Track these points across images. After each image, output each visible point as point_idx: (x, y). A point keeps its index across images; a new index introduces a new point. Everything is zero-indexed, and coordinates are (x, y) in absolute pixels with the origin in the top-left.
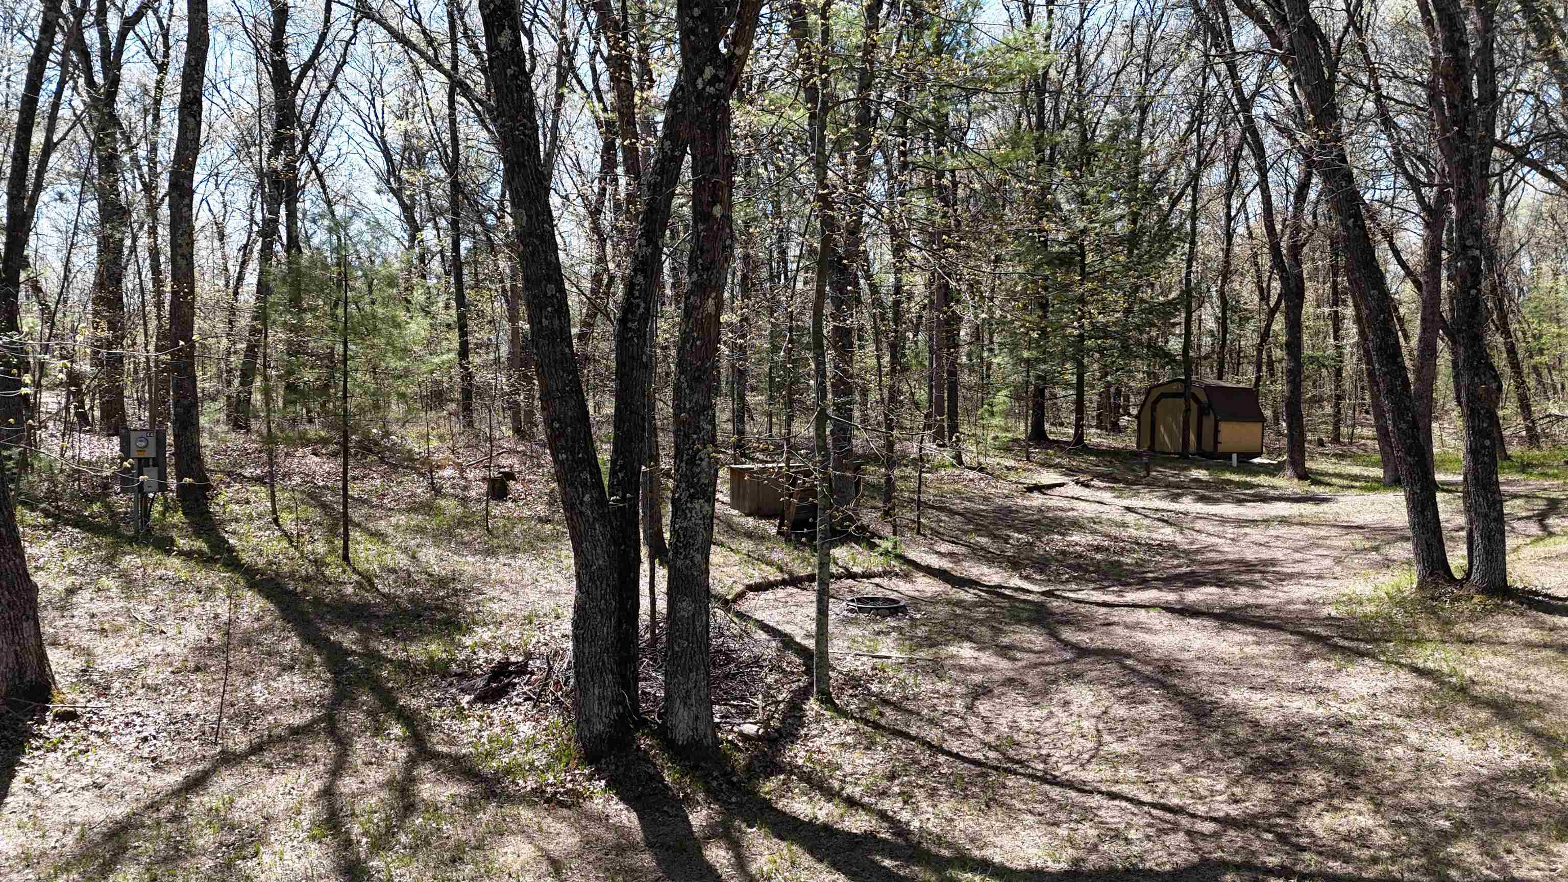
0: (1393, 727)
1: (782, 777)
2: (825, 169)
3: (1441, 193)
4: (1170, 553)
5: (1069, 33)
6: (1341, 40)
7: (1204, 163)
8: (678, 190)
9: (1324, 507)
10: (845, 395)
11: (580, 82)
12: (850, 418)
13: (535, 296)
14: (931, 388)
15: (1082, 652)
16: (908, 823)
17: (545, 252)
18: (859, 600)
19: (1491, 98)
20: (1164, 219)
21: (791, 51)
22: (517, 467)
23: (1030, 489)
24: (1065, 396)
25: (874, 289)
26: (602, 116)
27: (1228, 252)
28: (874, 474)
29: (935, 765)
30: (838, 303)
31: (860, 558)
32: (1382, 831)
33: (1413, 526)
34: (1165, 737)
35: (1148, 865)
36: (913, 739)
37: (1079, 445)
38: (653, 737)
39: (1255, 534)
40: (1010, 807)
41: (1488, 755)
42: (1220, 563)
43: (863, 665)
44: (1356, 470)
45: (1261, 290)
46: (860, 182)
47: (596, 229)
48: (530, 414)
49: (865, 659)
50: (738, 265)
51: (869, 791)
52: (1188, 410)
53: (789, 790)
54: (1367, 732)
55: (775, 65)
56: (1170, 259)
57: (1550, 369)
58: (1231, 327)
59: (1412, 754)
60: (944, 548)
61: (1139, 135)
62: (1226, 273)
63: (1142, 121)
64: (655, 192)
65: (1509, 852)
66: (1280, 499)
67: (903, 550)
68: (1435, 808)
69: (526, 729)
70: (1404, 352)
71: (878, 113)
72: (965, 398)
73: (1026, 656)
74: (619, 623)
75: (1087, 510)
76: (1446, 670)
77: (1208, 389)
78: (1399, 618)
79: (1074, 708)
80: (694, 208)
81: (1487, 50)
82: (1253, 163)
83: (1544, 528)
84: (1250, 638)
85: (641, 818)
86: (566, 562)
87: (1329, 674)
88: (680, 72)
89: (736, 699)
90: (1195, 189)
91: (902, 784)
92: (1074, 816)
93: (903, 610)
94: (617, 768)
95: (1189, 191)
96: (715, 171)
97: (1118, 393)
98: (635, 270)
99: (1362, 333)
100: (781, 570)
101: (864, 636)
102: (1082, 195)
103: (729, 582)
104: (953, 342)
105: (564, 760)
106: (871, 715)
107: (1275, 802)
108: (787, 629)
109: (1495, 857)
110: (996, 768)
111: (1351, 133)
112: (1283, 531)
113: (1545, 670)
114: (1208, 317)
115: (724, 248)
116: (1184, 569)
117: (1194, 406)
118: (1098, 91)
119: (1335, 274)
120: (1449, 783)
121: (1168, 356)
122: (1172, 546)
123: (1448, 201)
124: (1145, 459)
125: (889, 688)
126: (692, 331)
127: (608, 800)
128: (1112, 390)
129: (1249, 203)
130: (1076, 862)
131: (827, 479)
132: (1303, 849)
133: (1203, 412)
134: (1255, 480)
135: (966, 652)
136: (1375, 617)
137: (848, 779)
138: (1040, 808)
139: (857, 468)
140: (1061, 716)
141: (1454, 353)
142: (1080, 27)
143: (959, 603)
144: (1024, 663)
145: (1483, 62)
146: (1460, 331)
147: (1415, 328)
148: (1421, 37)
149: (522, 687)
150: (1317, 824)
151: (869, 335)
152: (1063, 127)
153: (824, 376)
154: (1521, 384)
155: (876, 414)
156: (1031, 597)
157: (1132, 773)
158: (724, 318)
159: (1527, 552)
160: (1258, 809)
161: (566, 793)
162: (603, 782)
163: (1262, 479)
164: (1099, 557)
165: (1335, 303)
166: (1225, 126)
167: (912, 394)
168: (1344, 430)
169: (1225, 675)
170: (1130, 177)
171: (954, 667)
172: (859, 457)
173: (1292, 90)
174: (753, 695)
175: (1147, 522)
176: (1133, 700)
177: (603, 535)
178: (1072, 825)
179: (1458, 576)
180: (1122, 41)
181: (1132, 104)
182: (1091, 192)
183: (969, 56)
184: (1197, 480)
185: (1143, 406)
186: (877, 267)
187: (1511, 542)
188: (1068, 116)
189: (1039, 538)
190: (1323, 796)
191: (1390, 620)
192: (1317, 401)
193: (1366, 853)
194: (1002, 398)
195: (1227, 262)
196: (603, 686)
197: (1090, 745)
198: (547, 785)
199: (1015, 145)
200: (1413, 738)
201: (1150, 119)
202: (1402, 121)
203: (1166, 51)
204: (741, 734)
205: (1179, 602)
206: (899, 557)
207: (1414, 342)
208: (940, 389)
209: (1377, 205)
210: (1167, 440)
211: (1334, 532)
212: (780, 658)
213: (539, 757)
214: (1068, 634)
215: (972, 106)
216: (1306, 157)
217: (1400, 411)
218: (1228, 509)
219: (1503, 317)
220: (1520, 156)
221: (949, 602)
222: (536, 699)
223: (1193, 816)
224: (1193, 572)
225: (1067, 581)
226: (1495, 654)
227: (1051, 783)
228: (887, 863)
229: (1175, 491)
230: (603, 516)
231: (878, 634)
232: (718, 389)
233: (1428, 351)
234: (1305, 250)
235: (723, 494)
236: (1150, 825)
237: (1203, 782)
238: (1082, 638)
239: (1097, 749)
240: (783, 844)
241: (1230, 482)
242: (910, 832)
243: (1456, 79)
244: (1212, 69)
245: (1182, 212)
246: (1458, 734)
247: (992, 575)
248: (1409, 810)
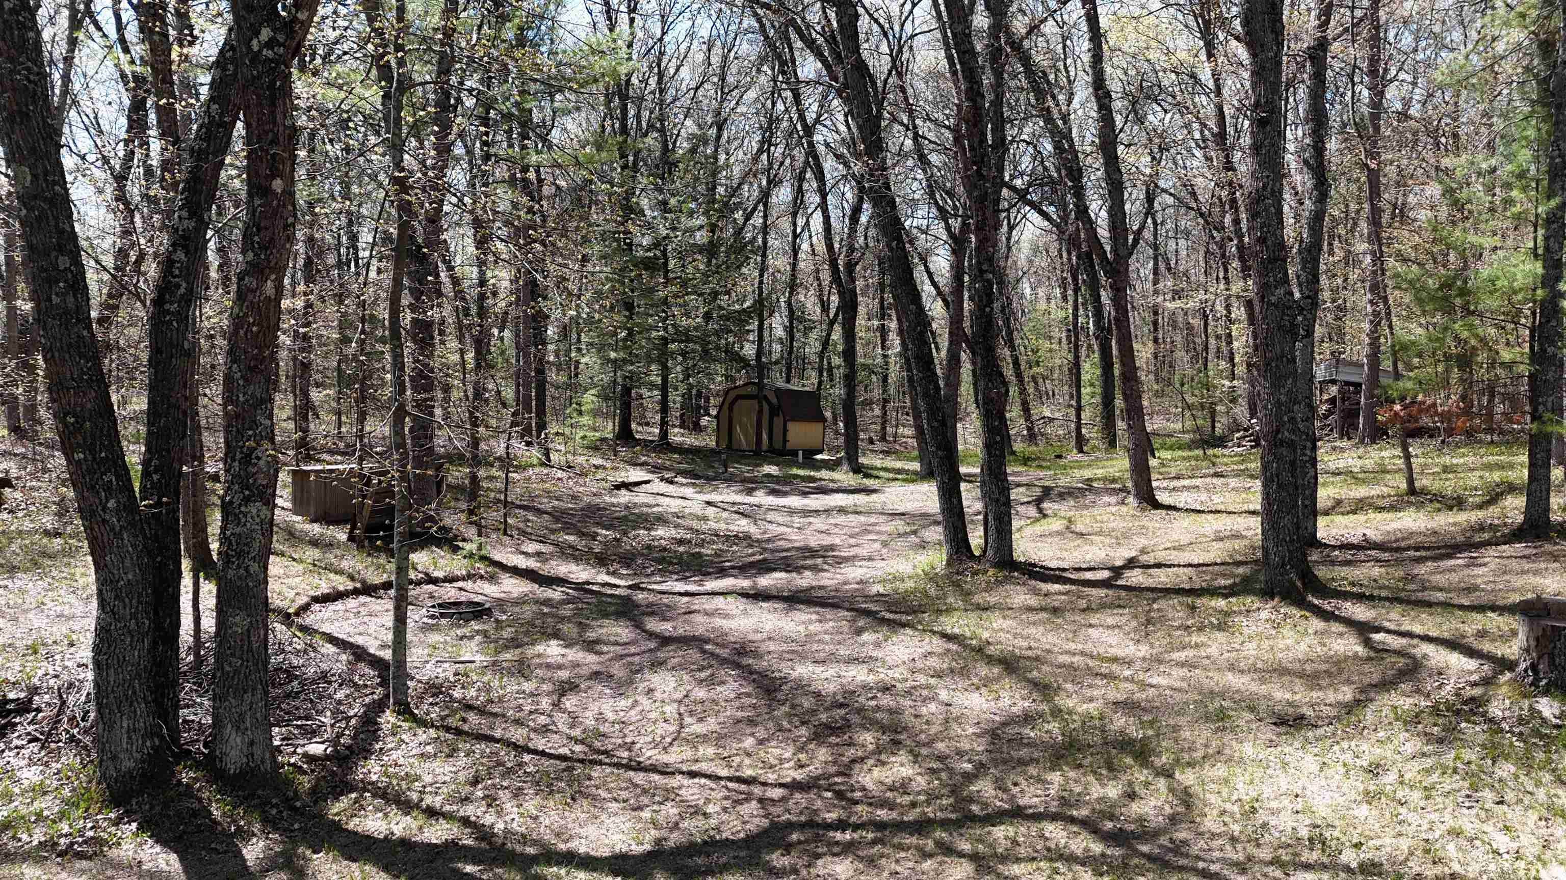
0: (928, 687)
1: (353, 795)
2: (402, 151)
3: (964, 224)
4: (745, 543)
5: (651, 42)
6: (886, 81)
7: (775, 182)
8: (228, 160)
9: (874, 497)
10: (426, 391)
11: (99, 29)
12: (432, 414)
13: (42, 269)
14: (518, 385)
15: (665, 641)
16: (492, 826)
17: (56, 218)
18: (440, 605)
19: (1001, 144)
20: (739, 232)
21: (361, 25)
22: (14, 473)
23: (618, 487)
24: (650, 397)
25: (456, 281)
26: (128, 69)
27: (794, 266)
28: (457, 474)
29: (521, 765)
30: (417, 294)
31: (442, 562)
32: (919, 778)
33: (943, 511)
34: (740, 714)
35: (724, 836)
36: (497, 741)
37: (663, 445)
38: (197, 769)
39: (818, 523)
40: (595, 798)
41: (1000, 704)
42: (787, 550)
43: (446, 672)
44: (899, 465)
45: (822, 301)
46: (441, 170)
47: (121, 197)
48: (32, 409)
49: (446, 665)
50: (300, 247)
51: (450, 799)
52: (760, 412)
53: (362, 808)
54: (908, 693)
55: (342, 36)
56: (744, 270)
57: (1045, 378)
58: (797, 335)
59: (943, 708)
60: (531, 547)
61: (716, 150)
62: (793, 286)
63: (719, 137)
64: (199, 159)
65: (1016, 784)
66: (837, 491)
67: (487, 551)
68: (960, 753)
69: (31, 775)
70: (936, 361)
71: (459, 100)
72: (553, 398)
73: (612, 648)
74: (154, 645)
75: (671, 505)
76: (968, 634)
77: (778, 391)
78: (933, 592)
79: (658, 695)
80: (249, 182)
81: (998, 102)
82: (815, 185)
83: (1040, 510)
84: (814, 617)
85: (182, 860)
86: (82, 581)
87: (877, 645)
88: (230, 30)
89: (300, 718)
90: (765, 205)
91: (486, 788)
92: (657, 798)
93: (488, 612)
94: (152, 807)
95: (761, 207)
96: (274, 142)
97: (699, 395)
98: (174, 245)
99: (903, 344)
100: (352, 578)
101: (446, 642)
102: (665, 203)
103: (292, 594)
104: (540, 340)
105: (83, 805)
106: (452, 722)
107: (835, 763)
108: (360, 640)
109: (1006, 790)
110: (582, 761)
111: (894, 165)
112: (841, 519)
113: (1041, 629)
114: (778, 325)
115: (286, 227)
116: (758, 557)
117: (766, 407)
118: (678, 104)
119: (882, 292)
120: (971, 731)
121: (743, 361)
122: (747, 537)
123: (969, 231)
124: (723, 456)
125: (473, 692)
126: (246, 315)
127: (141, 845)
128: (694, 392)
129: (812, 222)
130: (658, 841)
131: (404, 477)
132: (856, 803)
133: (774, 412)
134: (818, 475)
135: (553, 650)
136: (913, 592)
137: (428, 789)
138: (624, 794)
139: (439, 468)
140: (644, 701)
141: (974, 363)
142: (661, 40)
143: (547, 602)
144: (610, 656)
145: (995, 112)
146: (977, 343)
147: (944, 342)
148: (948, 85)
149: (24, 726)
150: (868, 779)
151: (450, 329)
152: (646, 135)
153: (402, 369)
154: (1023, 391)
155: (460, 413)
156: (617, 592)
157: (710, 751)
158: (285, 303)
159: (1028, 531)
160: (820, 771)
161: (85, 842)
162: (134, 825)
163: (824, 474)
164: (681, 549)
165: (882, 318)
166: (791, 150)
167: (499, 392)
168: (889, 430)
169: (792, 652)
170: (708, 190)
171: (540, 666)
172: (442, 457)
173: (847, 121)
174: (320, 712)
175: (725, 515)
176: (711, 682)
177: (134, 546)
178: (655, 807)
179: (977, 553)
180: (700, 57)
181: (709, 119)
182: (673, 201)
183: (551, 53)
184: (768, 475)
185: (721, 407)
186: (458, 260)
187: (1016, 524)
188: (651, 126)
189: (625, 533)
190: (873, 753)
191: (925, 593)
192: (868, 403)
193: (907, 799)
194: (589, 399)
195: (794, 276)
196: (133, 716)
197: (673, 728)
198: (61, 836)
199: (599, 148)
200: (944, 695)
201: (725, 135)
202: (934, 158)
203: (739, 73)
204: (306, 755)
205: (752, 588)
206: (483, 558)
207: (943, 353)
208: (527, 386)
209: (915, 231)
210: (742, 438)
211: (882, 519)
212: (352, 671)
213: (48, 805)
214: (653, 624)
215: (556, 104)
216: (858, 183)
217: (933, 412)
218: (795, 501)
219: (1010, 333)
220: (1022, 195)
221: (537, 602)
222: (44, 740)
223: (764, 784)
224: (765, 560)
225: (653, 574)
226: (1004, 618)
227: (635, 770)
228: (469, 869)
229: (750, 485)
230: (132, 524)
231: (461, 638)
232: (276, 382)
233: (954, 362)
234: (858, 268)
235: (284, 499)
236: (726, 798)
237: (774, 752)
238: (666, 628)
239: (679, 732)
240: (354, 866)
241: (796, 476)
242: (494, 835)
243: (975, 125)
244: (780, 95)
245: (754, 227)
246: (978, 688)
247: (580, 573)
248: (941, 758)
